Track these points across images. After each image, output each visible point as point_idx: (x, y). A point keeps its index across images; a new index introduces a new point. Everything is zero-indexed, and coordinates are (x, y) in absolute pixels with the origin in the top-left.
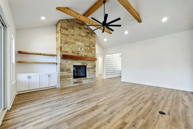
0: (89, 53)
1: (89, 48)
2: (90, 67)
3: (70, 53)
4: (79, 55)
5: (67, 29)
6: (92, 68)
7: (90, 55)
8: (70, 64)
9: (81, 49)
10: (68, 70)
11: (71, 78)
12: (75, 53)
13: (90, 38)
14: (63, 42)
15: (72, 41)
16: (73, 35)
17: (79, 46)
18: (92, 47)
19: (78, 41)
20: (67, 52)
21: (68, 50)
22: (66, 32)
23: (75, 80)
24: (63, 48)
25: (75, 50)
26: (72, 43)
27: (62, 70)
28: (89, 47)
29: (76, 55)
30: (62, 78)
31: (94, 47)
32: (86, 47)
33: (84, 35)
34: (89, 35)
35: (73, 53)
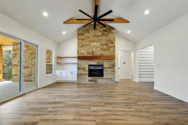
0: (106, 52)
1: (105, 47)
2: (107, 66)
3: (86, 54)
4: (95, 55)
5: (83, 35)
6: (110, 67)
7: (107, 53)
8: (86, 64)
9: (96, 49)
10: (84, 69)
11: (86, 76)
12: (90, 54)
13: (108, 36)
14: (80, 46)
15: (87, 43)
16: (88, 38)
17: (94, 46)
18: (110, 45)
19: (94, 41)
20: (83, 53)
21: (84, 52)
22: (82, 37)
23: (90, 78)
24: (80, 50)
25: (90, 51)
26: (87, 45)
27: (79, 69)
28: (105, 45)
29: (91, 55)
30: (79, 75)
31: (113, 43)
32: (102, 47)
33: (100, 34)
34: (105, 33)
35: (88, 53)
